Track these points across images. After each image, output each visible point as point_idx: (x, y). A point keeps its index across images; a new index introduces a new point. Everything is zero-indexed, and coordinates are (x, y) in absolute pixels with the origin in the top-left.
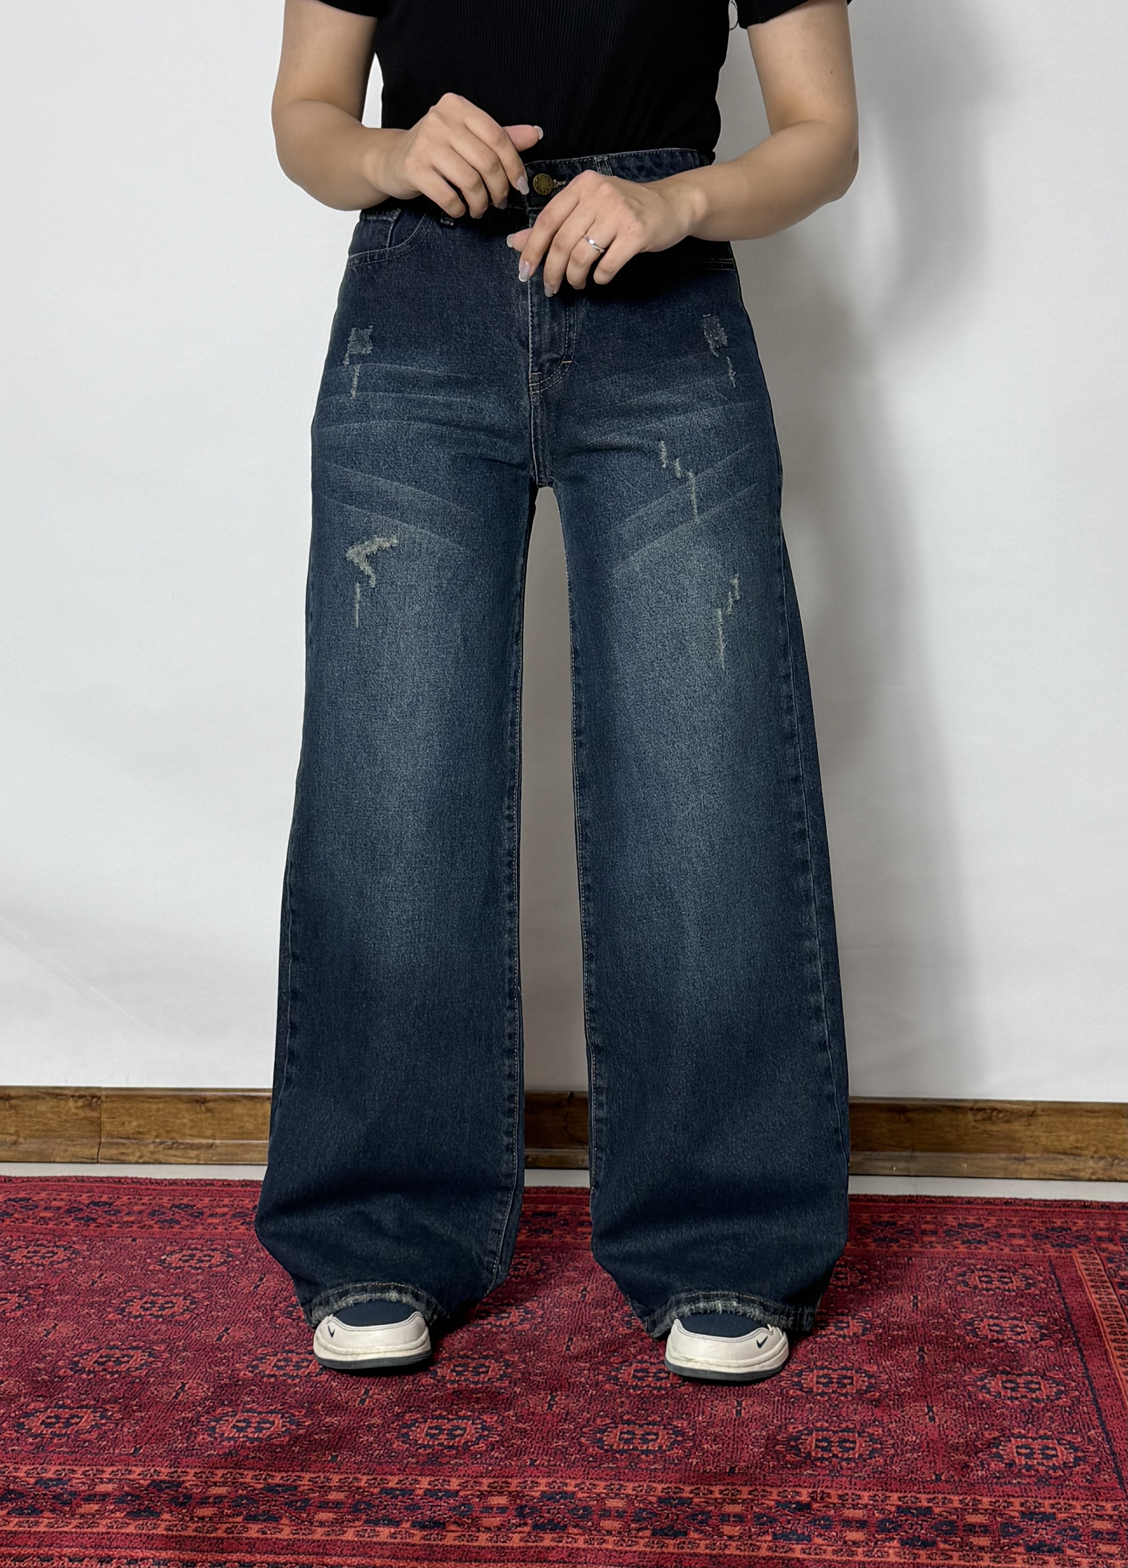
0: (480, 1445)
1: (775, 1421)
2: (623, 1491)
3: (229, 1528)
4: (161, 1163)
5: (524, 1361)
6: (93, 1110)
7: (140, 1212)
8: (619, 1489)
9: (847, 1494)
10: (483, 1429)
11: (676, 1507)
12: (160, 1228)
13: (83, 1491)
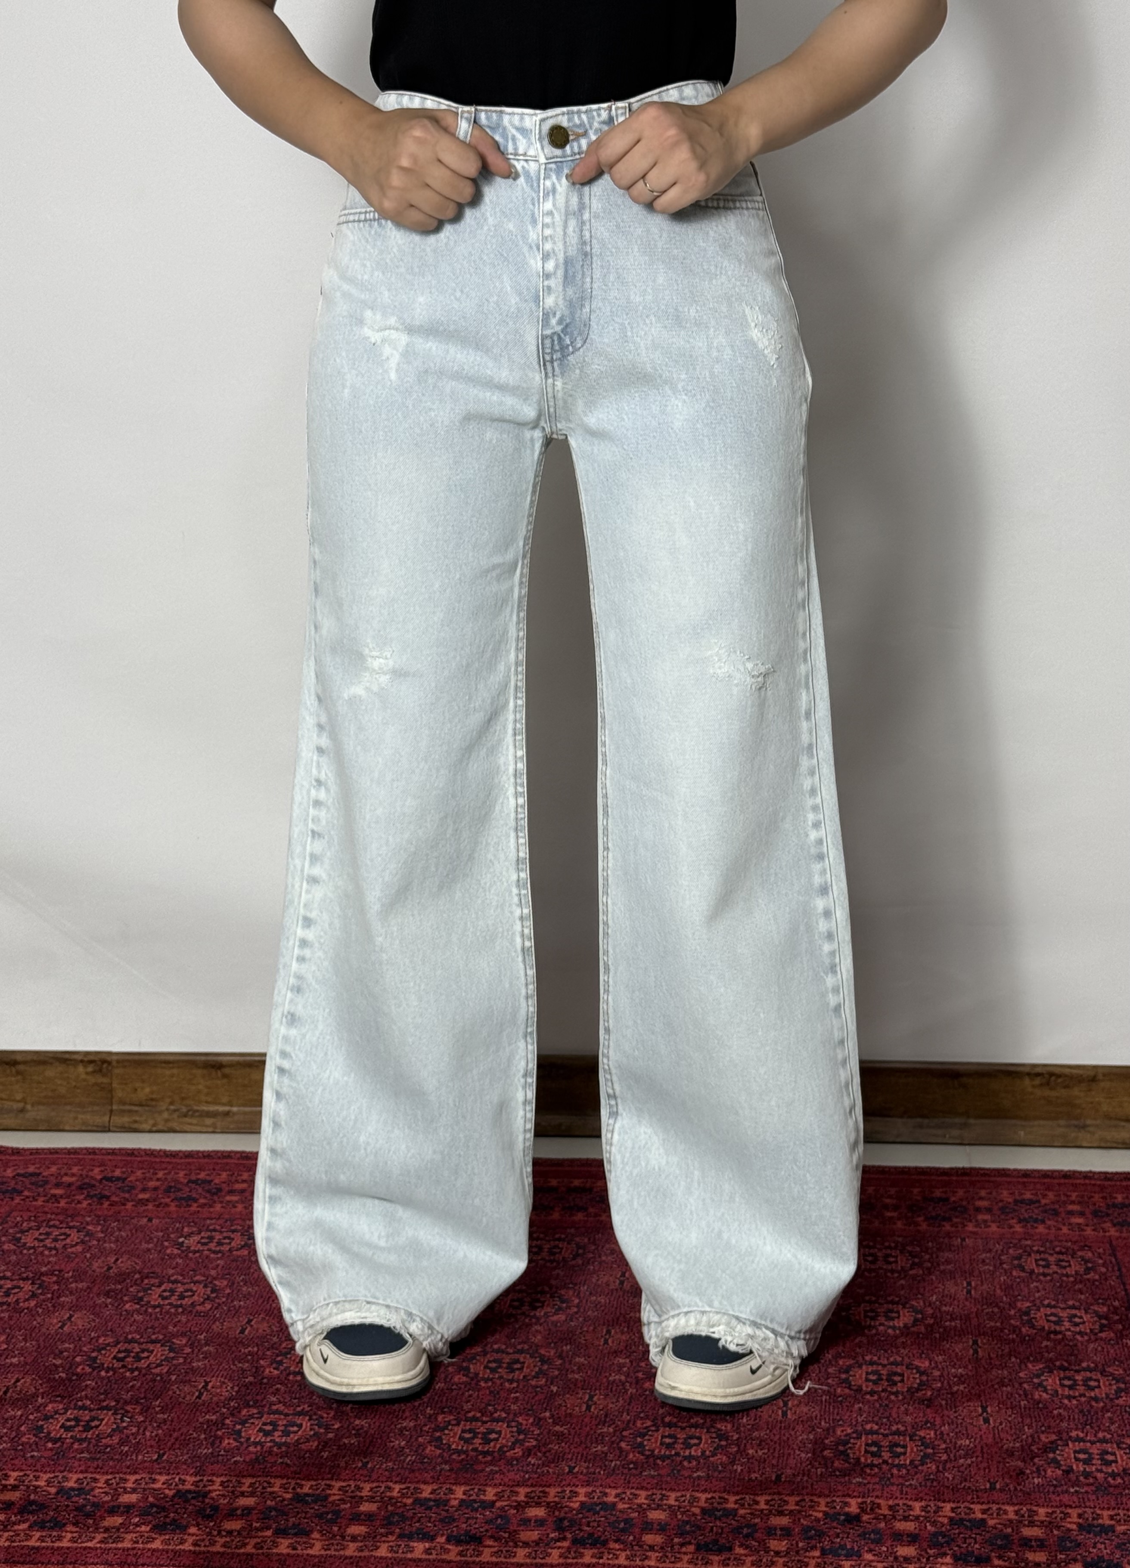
0: (516, 1451)
1: (823, 1423)
2: (665, 1502)
3: (259, 1543)
4: (174, 1131)
5: (560, 1357)
6: (104, 1075)
7: (156, 1189)
8: (661, 1499)
9: (898, 1505)
10: (519, 1433)
11: (720, 1520)
12: (176, 1206)
13: (107, 1502)
